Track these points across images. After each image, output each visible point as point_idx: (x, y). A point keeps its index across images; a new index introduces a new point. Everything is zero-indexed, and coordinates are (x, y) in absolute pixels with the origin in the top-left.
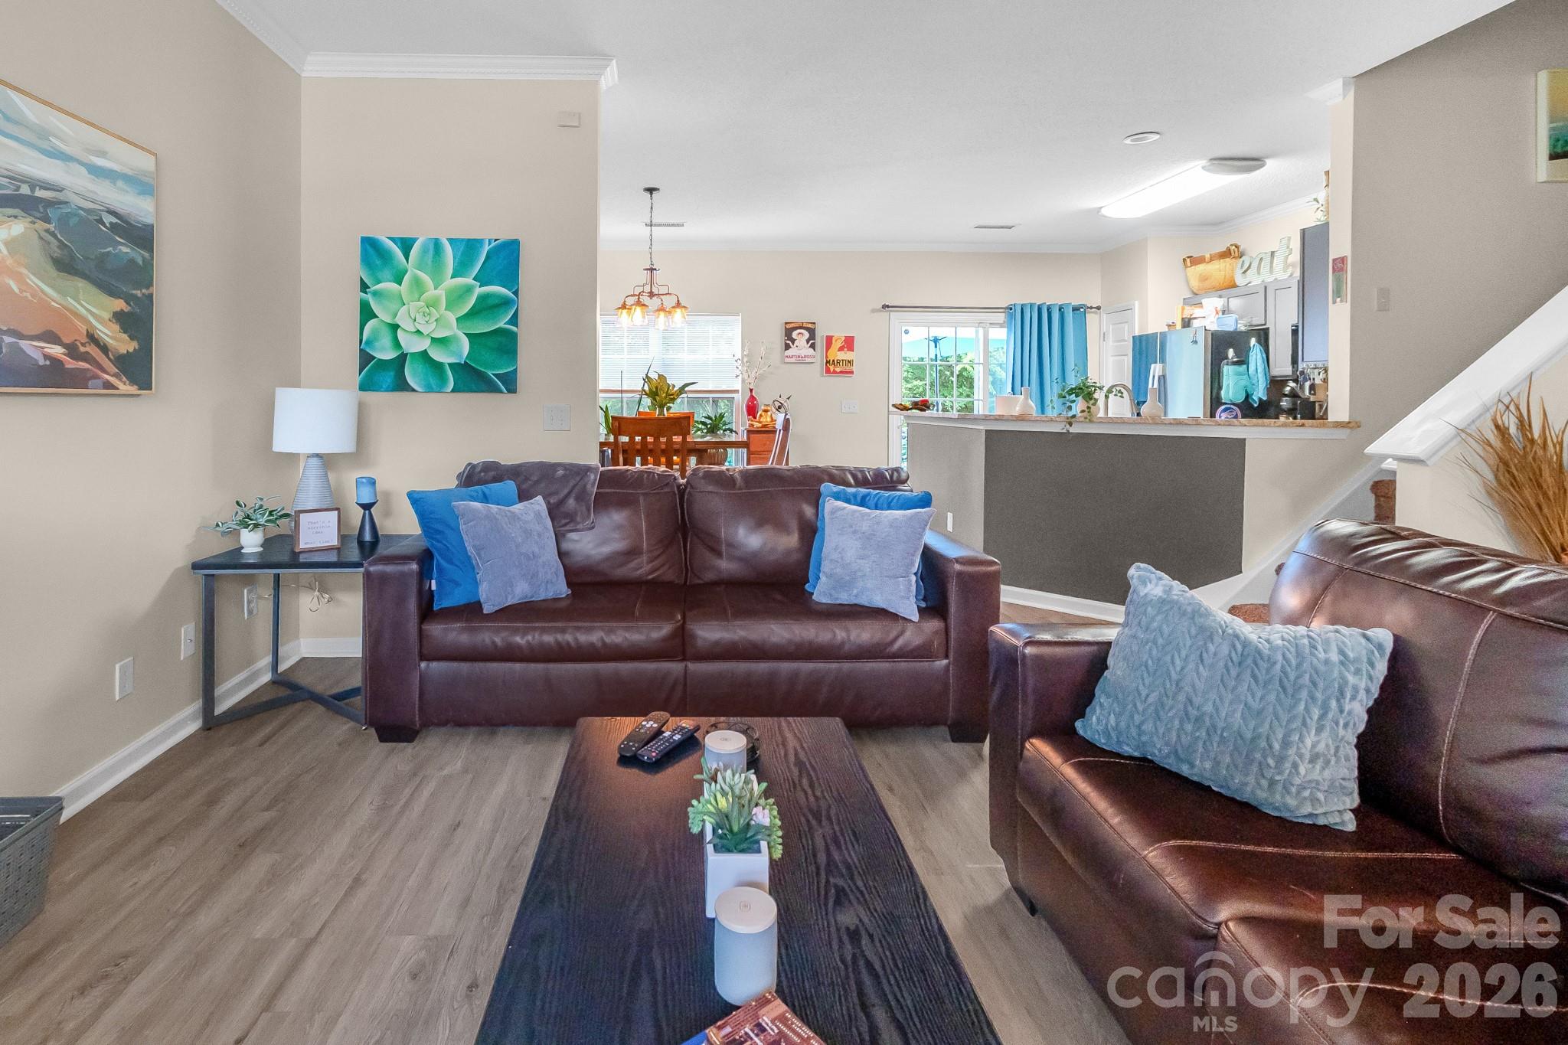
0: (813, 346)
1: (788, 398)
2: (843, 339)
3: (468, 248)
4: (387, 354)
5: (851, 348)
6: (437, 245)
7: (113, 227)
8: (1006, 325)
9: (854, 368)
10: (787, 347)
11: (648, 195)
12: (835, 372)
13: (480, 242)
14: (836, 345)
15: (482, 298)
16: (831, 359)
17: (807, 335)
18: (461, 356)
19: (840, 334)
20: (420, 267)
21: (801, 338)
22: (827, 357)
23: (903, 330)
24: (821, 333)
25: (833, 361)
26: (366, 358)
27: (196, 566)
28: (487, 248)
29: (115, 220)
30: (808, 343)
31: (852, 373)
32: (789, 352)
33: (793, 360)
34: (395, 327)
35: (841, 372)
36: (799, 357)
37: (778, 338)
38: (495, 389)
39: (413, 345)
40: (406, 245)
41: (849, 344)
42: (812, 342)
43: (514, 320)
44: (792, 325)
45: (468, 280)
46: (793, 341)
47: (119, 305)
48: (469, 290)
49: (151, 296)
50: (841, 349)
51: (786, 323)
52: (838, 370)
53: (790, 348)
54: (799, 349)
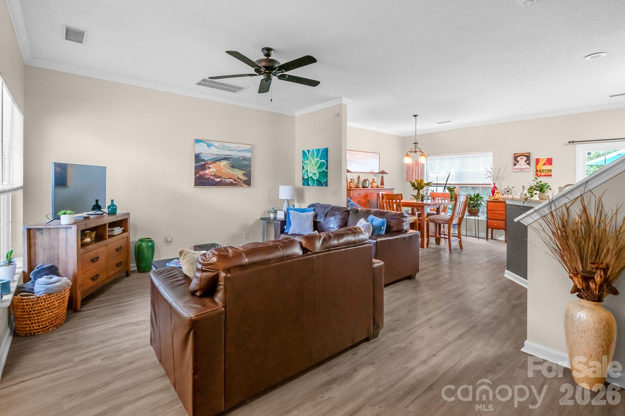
0: (529, 164)
1: (513, 188)
2: (546, 159)
3: (318, 150)
4: (306, 177)
5: (551, 164)
6: (313, 150)
7: (242, 159)
9: (552, 173)
10: (515, 165)
11: (415, 117)
12: (541, 176)
13: (320, 149)
14: (541, 163)
15: (321, 163)
16: (538, 169)
17: (525, 159)
18: (317, 177)
19: (544, 157)
20: (311, 157)
21: (522, 161)
22: (536, 168)
23: (587, 152)
24: (533, 158)
25: (540, 170)
26: (303, 178)
27: (261, 219)
28: (321, 151)
29: (243, 158)
30: (526, 162)
31: (551, 175)
32: (516, 167)
33: (518, 170)
34: (307, 171)
35: (545, 176)
36: (521, 169)
37: (512, 161)
38: (322, 185)
39: (310, 175)
40: (309, 151)
41: (549, 161)
42: (528, 162)
43: (327, 168)
44: (517, 155)
45: (318, 159)
46: (518, 162)
47: (244, 172)
48: (318, 161)
49: (251, 170)
50: (545, 164)
51: (514, 154)
52: (543, 174)
53: (517, 165)
54: (521, 165)
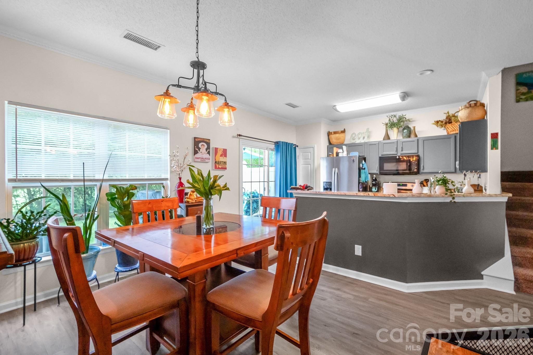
0: (209, 153)
2: (222, 150)
5: (225, 156)
8: (275, 150)
9: (228, 166)
10: (196, 152)
12: (219, 168)
14: (220, 153)
16: (217, 160)
17: (206, 146)
19: (221, 146)
21: (203, 148)
22: (215, 159)
24: (212, 146)
25: (218, 162)
30: (206, 151)
31: (226, 169)
32: (197, 156)
33: (199, 160)
35: (222, 168)
36: (202, 158)
37: (191, 146)
41: (225, 153)
42: (208, 150)
44: (199, 140)
46: (199, 149)
50: (221, 156)
51: (196, 138)
52: (220, 167)
53: (198, 153)
54: (202, 154)
